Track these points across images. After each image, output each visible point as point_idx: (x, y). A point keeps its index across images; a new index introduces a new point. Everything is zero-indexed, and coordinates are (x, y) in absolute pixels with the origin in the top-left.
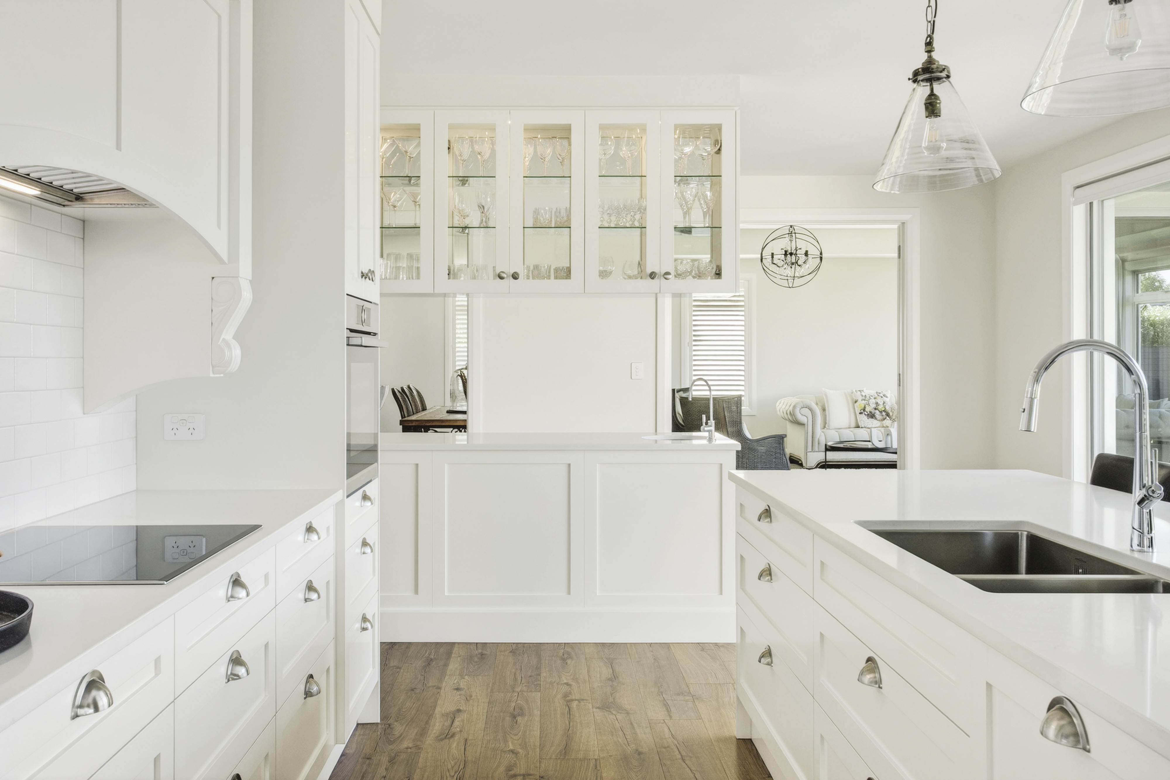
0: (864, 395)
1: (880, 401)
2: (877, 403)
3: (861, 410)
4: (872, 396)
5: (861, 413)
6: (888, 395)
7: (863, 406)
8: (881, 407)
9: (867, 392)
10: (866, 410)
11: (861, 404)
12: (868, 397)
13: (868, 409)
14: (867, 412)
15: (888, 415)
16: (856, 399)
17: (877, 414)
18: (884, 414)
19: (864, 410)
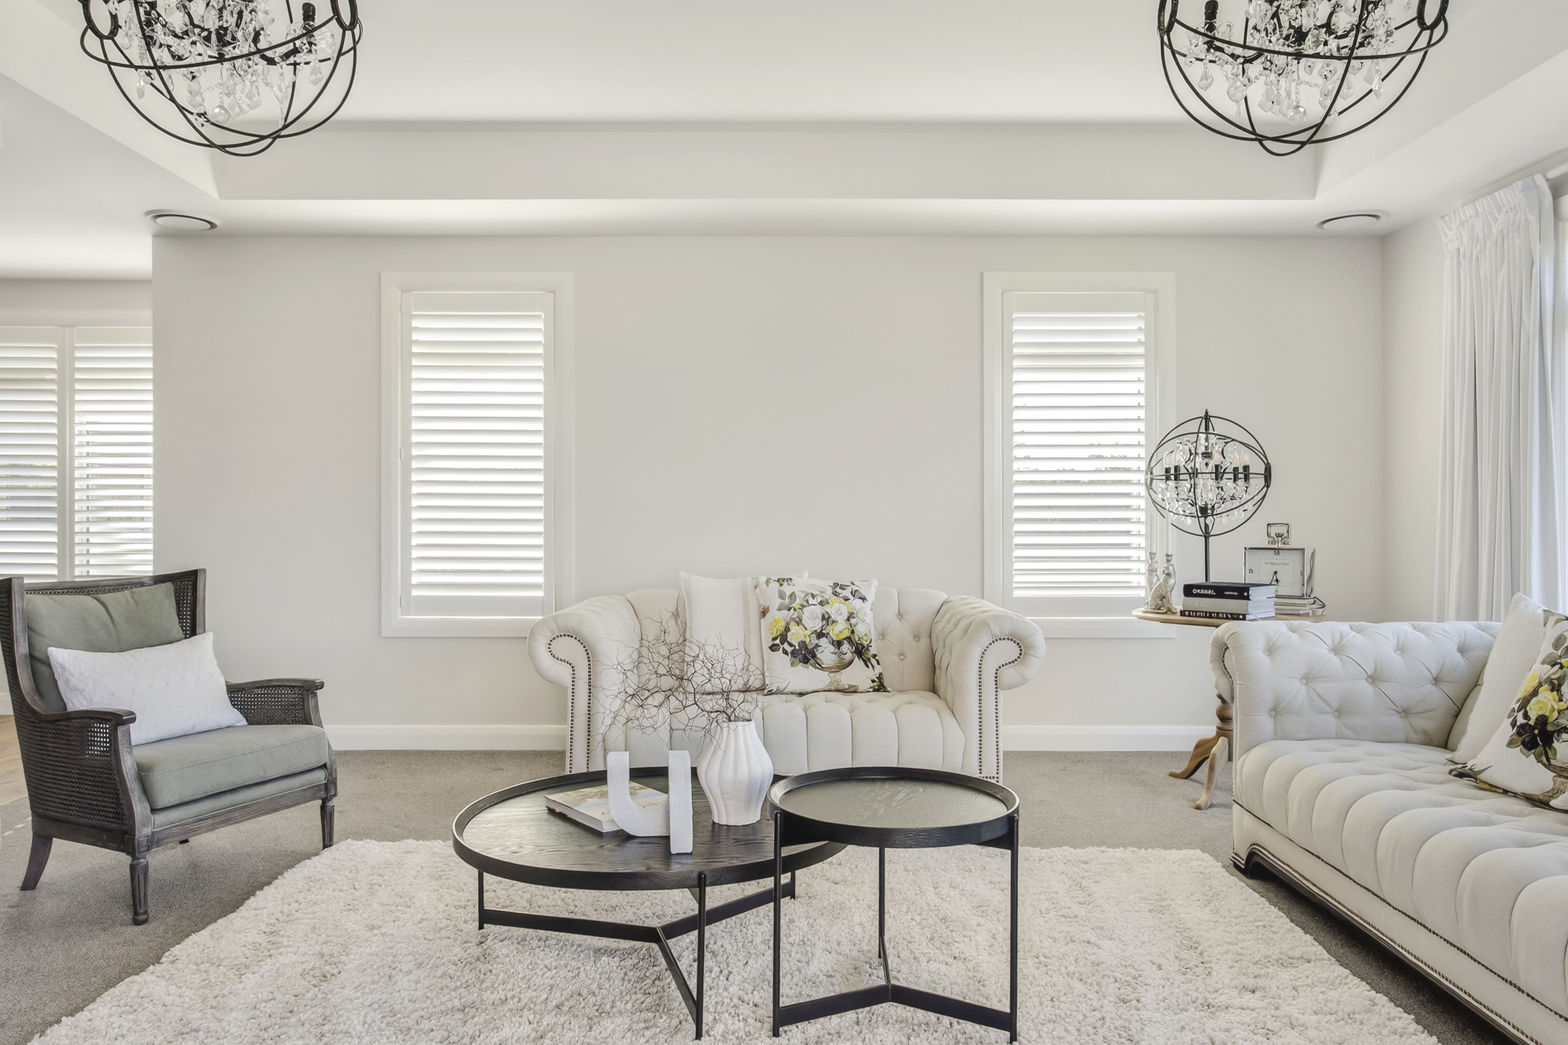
0: (788, 594)
1: (838, 609)
2: (826, 619)
3: (774, 639)
4: (813, 596)
5: (773, 648)
6: (871, 598)
7: (781, 627)
8: (839, 630)
9: (802, 584)
10: (790, 637)
11: (778, 618)
12: (800, 597)
13: (796, 635)
14: (791, 645)
15: (860, 651)
16: (767, 605)
17: (826, 654)
18: (846, 647)
19: (783, 637)
